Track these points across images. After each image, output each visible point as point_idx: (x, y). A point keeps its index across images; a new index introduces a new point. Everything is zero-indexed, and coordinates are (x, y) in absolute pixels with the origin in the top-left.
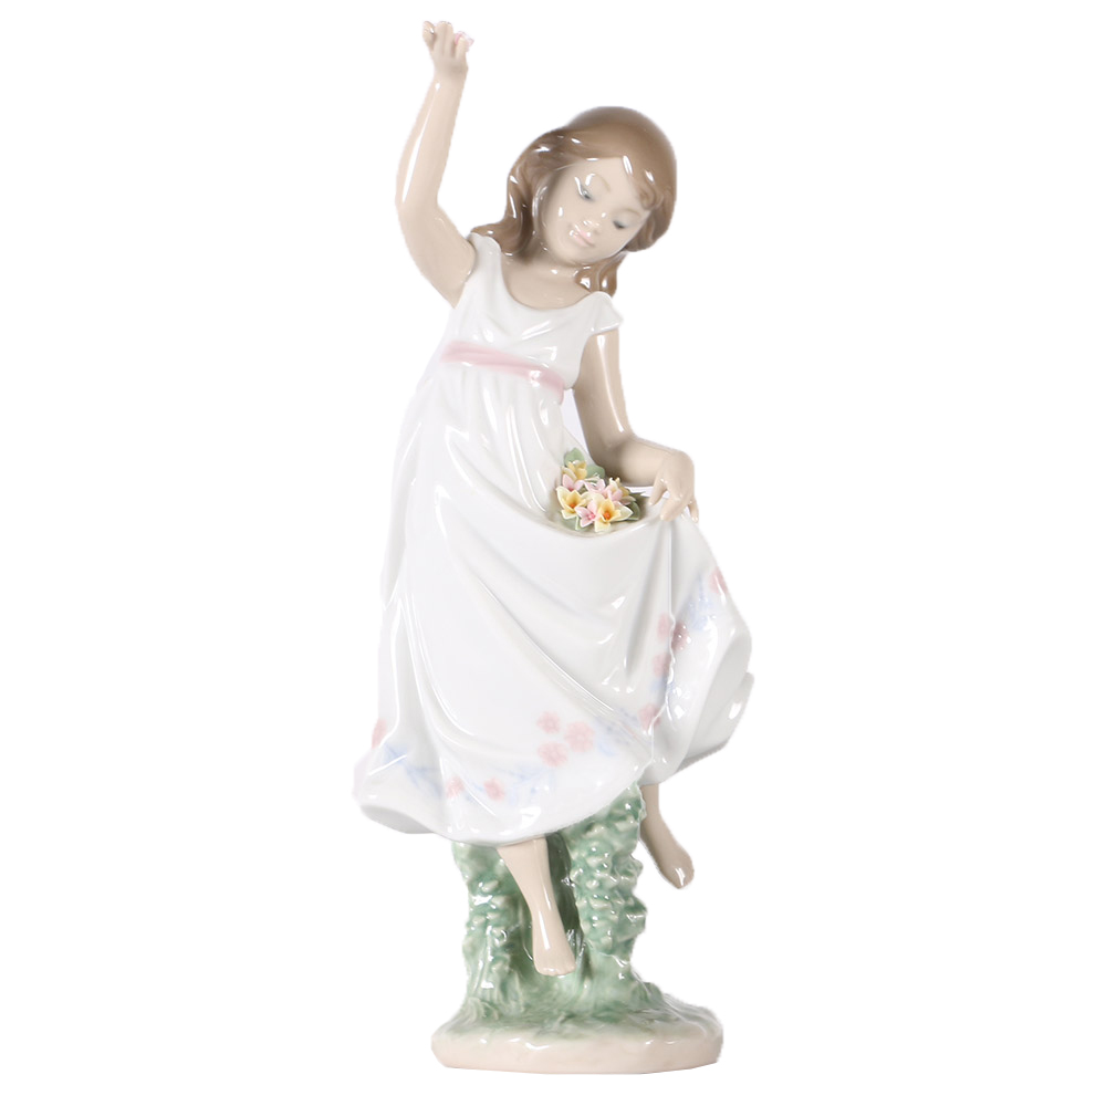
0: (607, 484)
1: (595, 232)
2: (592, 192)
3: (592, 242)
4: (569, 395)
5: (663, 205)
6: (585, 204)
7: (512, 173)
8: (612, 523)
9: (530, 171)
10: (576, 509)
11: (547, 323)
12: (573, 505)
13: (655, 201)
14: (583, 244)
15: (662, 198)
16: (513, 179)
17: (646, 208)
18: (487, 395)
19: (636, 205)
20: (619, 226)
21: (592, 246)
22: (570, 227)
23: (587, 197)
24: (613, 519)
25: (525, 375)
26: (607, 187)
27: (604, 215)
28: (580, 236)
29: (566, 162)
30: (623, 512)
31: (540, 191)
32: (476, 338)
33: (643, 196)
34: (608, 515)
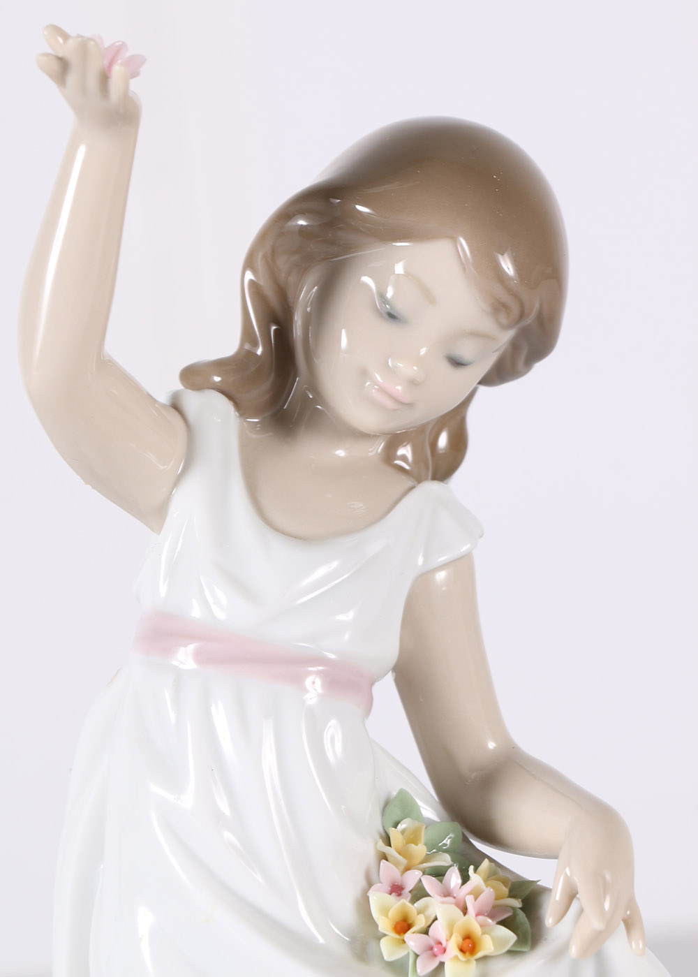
0: (465, 878)
1: (413, 383)
2: (401, 307)
3: (407, 398)
5: (540, 316)
6: (388, 328)
7: (249, 263)
8: (477, 960)
9: (283, 263)
10: (408, 936)
11: (334, 564)
12: (404, 926)
13: (522, 315)
14: (390, 404)
15: (537, 306)
16: (249, 276)
17: (505, 328)
18: (221, 716)
19: (486, 324)
20: (457, 363)
21: (410, 405)
22: (364, 374)
23: (392, 316)
24: (480, 954)
25: (298, 680)
26: (429, 296)
27: (423, 351)
28: (382, 390)
29: (348, 248)
30: (497, 938)
31: (305, 295)
33: (498, 308)
34: (469, 945)
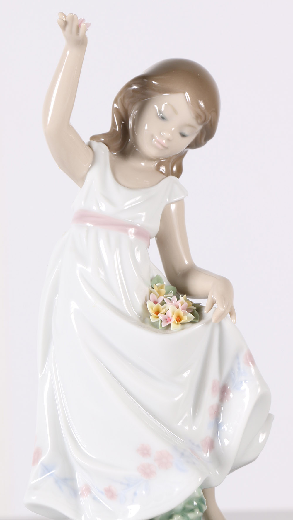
0: (178, 299)
1: (168, 140)
2: (166, 115)
3: (166, 145)
4: (154, 242)
5: (211, 121)
6: (161, 122)
7: (116, 101)
8: (181, 324)
9: (127, 101)
10: (159, 315)
11: (139, 198)
12: (157, 312)
13: (205, 120)
14: (160, 147)
15: (210, 117)
16: (116, 106)
17: (200, 124)
18: (102, 243)
19: (193, 122)
20: (183, 135)
21: (166, 148)
22: (153, 137)
23: (163, 118)
24: (182, 321)
25: (126, 231)
26: (175, 112)
27: (173, 129)
28: (158, 142)
29: (149, 96)
30: (188, 317)
31: (134, 113)
32: (95, 208)
33: (198, 117)
34: (179, 319)
